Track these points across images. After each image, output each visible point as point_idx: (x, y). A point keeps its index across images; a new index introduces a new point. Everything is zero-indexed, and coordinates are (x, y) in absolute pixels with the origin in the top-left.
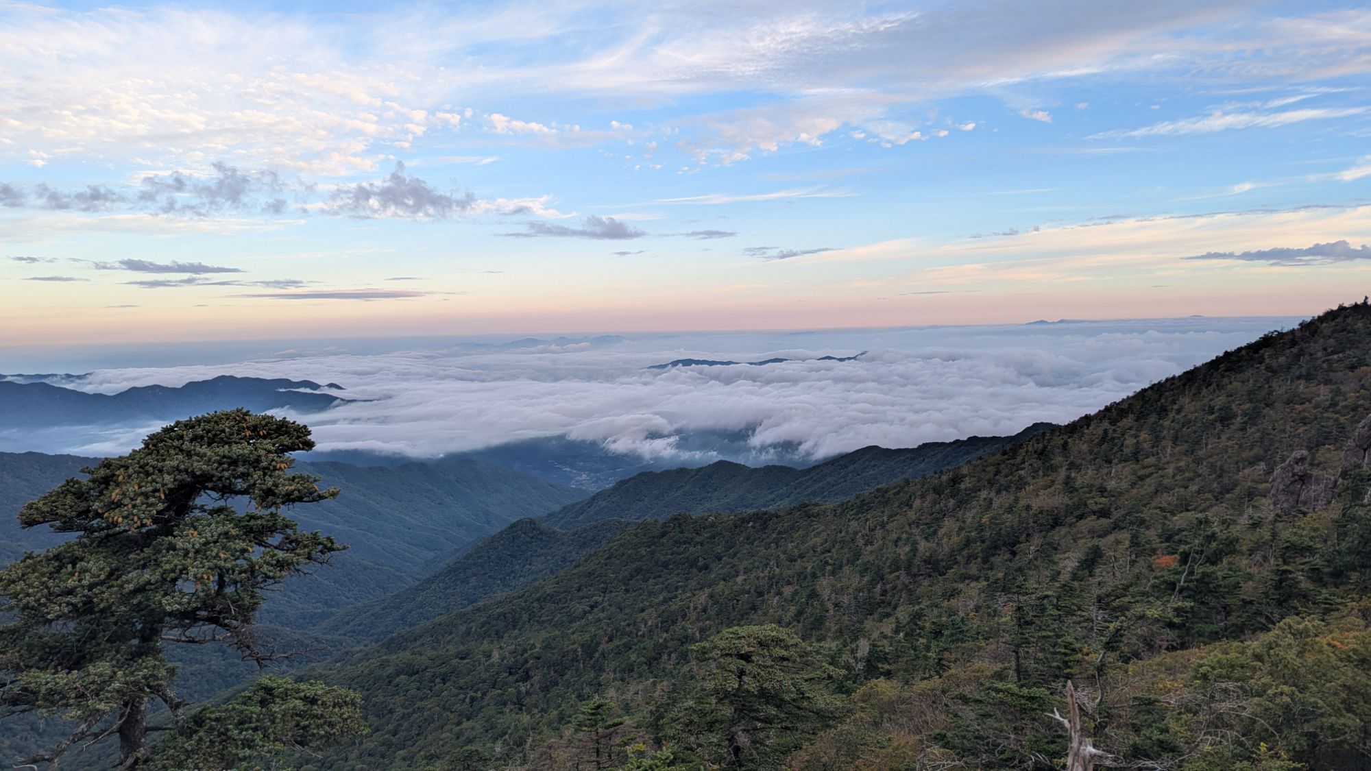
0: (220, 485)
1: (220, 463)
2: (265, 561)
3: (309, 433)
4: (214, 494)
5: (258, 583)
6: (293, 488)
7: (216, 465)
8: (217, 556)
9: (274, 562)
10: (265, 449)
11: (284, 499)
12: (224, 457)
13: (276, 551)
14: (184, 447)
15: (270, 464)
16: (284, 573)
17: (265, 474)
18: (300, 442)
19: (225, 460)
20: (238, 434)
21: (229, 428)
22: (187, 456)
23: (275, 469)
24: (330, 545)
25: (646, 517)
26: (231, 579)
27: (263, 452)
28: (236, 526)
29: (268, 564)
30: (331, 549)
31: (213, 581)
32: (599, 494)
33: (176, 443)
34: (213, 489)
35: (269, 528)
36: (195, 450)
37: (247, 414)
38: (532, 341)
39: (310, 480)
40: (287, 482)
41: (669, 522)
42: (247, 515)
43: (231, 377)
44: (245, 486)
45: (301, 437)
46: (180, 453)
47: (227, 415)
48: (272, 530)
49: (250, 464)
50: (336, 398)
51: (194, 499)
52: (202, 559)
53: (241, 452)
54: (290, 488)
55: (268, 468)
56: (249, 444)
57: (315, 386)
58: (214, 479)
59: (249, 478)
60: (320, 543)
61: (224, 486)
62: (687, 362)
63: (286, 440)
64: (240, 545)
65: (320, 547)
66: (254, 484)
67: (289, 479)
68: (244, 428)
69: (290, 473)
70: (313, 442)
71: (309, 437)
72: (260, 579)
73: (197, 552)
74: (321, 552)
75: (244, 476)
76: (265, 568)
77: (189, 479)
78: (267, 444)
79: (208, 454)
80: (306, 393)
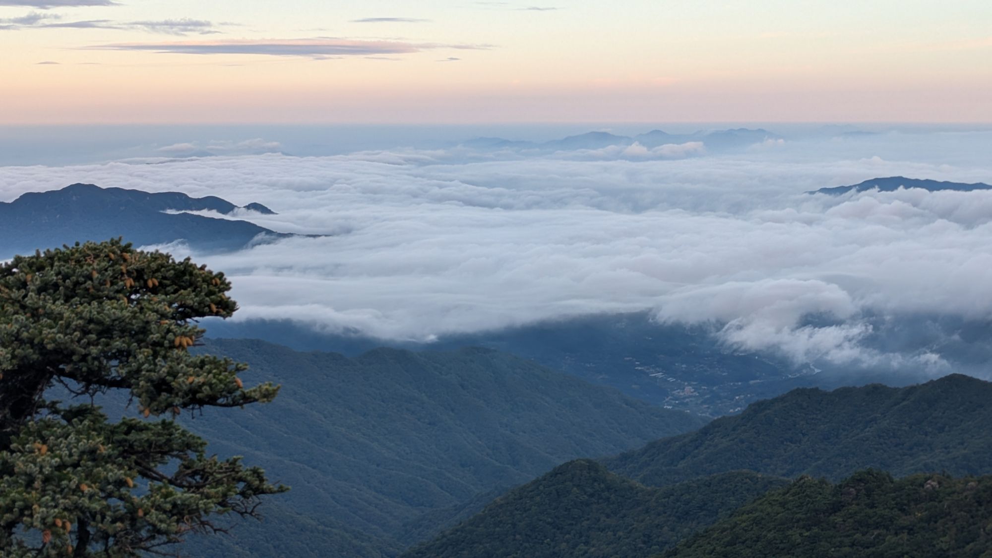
0: (84, 369)
1: (85, 332)
2: (153, 502)
3: (227, 287)
4: (76, 385)
5: (141, 540)
6: (201, 379)
7: (77, 333)
8: (77, 490)
9: (168, 506)
10: (157, 311)
11: (187, 399)
12: (91, 321)
13: (171, 488)
14: (28, 301)
15: (164, 338)
16: (183, 527)
17: (155, 355)
18: (212, 301)
19: (92, 326)
20: (112, 284)
21: (99, 272)
22: (33, 316)
23: (172, 346)
24: (257, 482)
25: (804, 473)
26: (99, 530)
27: (153, 316)
28: (108, 440)
29: (159, 508)
30: (258, 491)
31: (70, 532)
32: (715, 425)
33: (16, 294)
34: (71, 375)
35: (160, 446)
36: (44, 307)
37: (127, 249)
38: (600, 137)
39: (230, 368)
40: (191, 370)
41: (847, 485)
42: (124, 423)
43: (92, 187)
44: (124, 372)
45: (213, 293)
46: (21, 311)
47: (95, 249)
48: (165, 450)
49: (132, 336)
50: (260, 230)
51: (42, 390)
52: (54, 492)
53: (118, 313)
54: (197, 380)
55: (161, 344)
56: (130, 301)
57: (225, 207)
58: (75, 358)
59: (131, 359)
60: (240, 480)
61: (90, 372)
62: (888, 184)
63: (191, 298)
64: (114, 472)
65: (241, 485)
66: (139, 371)
67: (194, 366)
68: (122, 274)
69: (196, 355)
70: (234, 303)
71: (227, 294)
72: (144, 533)
73: (47, 480)
74: (243, 494)
75: (123, 355)
76: (154, 516)
77: (35, 357)
78: (160, 302)
79: (66, 315)
80: (212, 219)
